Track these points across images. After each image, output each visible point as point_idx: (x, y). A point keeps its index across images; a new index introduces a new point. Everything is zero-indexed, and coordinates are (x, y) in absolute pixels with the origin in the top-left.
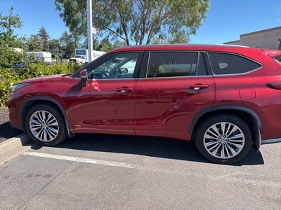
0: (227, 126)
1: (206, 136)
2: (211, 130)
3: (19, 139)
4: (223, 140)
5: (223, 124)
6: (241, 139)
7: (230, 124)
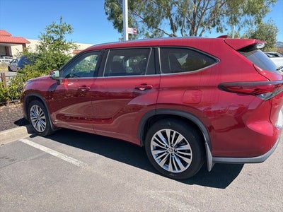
0: (172, 133)
1: (153, 144)
2: (157, 136)
3: (25, 127)
4: (170, 150)
5: (168, 131)
6: (189, 151)
7: (175, 132)
